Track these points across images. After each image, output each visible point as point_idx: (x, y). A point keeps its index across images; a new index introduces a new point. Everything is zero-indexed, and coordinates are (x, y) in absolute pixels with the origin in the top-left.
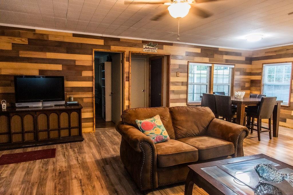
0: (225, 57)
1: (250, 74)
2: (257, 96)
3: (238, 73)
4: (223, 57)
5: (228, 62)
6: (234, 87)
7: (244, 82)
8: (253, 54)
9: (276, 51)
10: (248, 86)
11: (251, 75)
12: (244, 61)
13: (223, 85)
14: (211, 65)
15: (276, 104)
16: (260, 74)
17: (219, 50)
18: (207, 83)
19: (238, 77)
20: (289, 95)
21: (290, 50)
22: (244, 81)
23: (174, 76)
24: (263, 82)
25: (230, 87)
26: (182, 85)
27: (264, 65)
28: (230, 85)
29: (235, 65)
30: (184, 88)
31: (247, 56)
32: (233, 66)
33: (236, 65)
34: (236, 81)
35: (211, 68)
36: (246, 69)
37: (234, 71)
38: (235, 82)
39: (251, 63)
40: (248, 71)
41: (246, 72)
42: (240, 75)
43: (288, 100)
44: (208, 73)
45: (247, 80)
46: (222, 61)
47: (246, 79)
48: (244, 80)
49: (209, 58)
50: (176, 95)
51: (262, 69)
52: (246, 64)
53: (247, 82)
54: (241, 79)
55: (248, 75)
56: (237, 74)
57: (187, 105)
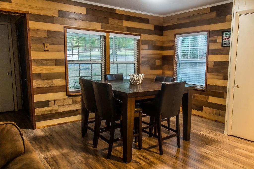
0: (126, 24)
1: (162, 48)
2: (164, 79)
3: (146, 47)
4: (122, 23)
5: (130, 31)
6: (140, 66)
7: (155, 59)
8: (164, 22)
9: (189, 17)
10: (159, 64)
11: (162, 50)
12: (153, 30)
13: (127, 63)
14: (104, 34)
15: (186, 92)
16: (172, 48)
17: (116, 12)
18: (101, 60)
19: (146, 52)
20: (206, 75)
21: (206, 15)
22: (153, 58)
23: (38, 50)
24: (176, 58)
25: (136, 66)
26: (56, 65)
27: (176, 36)
28: (136, 62)
29: (140, 35)
30: (60, 69)
31: (157, 24)
32: (138, 37)
33: (142, 35)
34: (143, 57)
35: (105, 39)
36: (155, 42)
37: (139, 44)
38: (142, 59)
39: (163, 35)
40: (158, 44)
41: (156, 46)
42: (148, 49)
43: (204, 82)
44: (102, 46)
45: (158, 56)
46: (122, 29)
47: (156, 54)
48: (153, 56)
49: (100, 24)
50: (46, 81)
51: (174, 41)
52: (156, 34)
53: (158, 59)
54: (149, 54)
55: (159, 50)
56: (145, 49)
57: (67, 95)
